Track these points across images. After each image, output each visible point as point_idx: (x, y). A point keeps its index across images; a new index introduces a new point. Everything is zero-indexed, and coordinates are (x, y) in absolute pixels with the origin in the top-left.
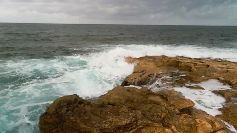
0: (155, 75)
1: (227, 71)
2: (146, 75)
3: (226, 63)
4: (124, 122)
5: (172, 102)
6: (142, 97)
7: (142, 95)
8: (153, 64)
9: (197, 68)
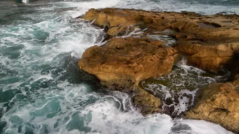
0: (128, 27)
1: (176, 21)
2: (122, 28)
3: (173, 14)
4: (138, 53)
5: (153, 43)
6: (135, 42)
7: (134, 41)
8: (124, 19)
9: (155, 20)
